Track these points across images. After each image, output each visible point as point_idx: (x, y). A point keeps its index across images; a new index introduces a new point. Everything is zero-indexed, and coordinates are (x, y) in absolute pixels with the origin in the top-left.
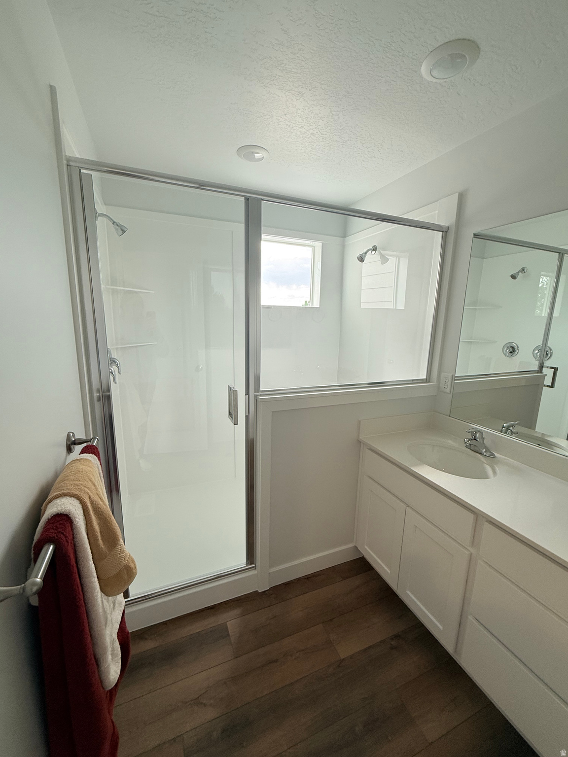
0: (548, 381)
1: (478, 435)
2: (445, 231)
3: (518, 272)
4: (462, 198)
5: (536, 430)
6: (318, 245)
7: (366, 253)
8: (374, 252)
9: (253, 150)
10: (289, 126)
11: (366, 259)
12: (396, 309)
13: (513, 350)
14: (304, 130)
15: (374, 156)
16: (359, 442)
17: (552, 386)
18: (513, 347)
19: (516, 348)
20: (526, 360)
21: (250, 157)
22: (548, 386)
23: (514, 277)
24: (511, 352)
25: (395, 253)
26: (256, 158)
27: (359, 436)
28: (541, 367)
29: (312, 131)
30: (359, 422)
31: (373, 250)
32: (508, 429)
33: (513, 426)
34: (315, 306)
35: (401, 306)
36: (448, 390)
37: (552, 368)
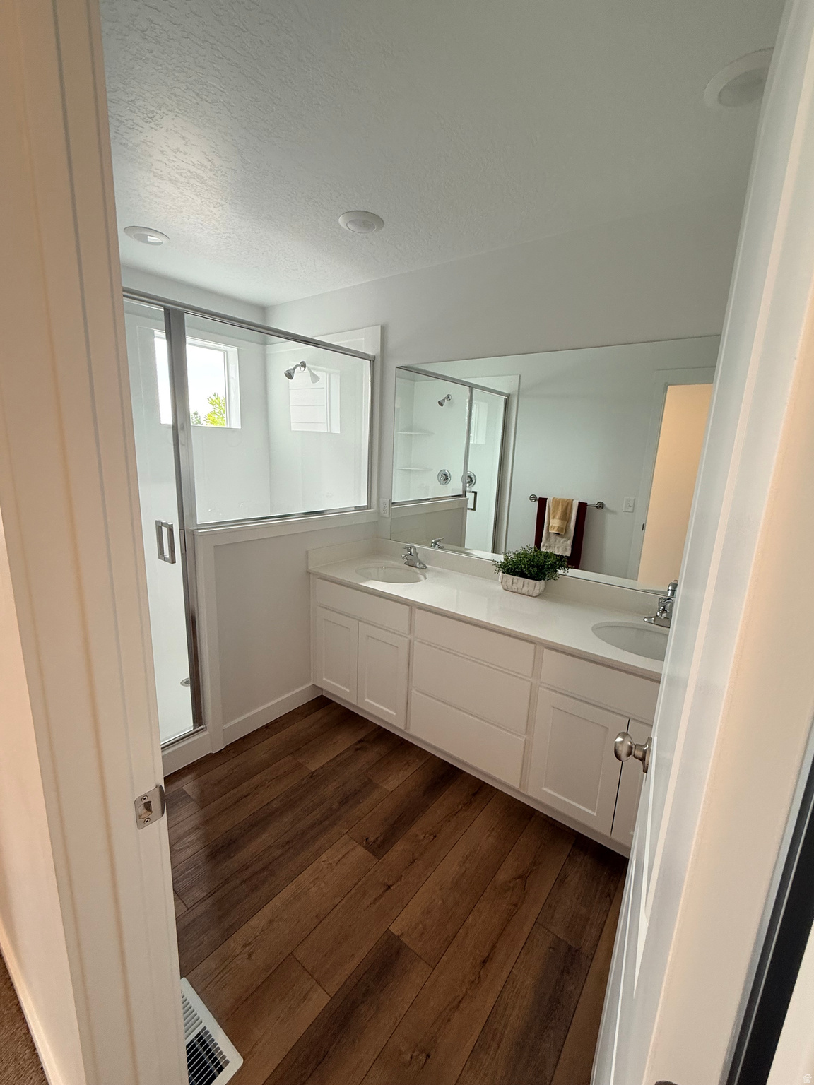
0: (470, 505)
1: (412, 550)
2: (372, 360)
3: (444, 400)
4: (384, 330)
5: (466, 547)
6: (233, 351)
7: (294, 369)
8: (303, 369)
9: (145, 233)
10: (202, 224)
11: (295, 376)
12: (330, 433)
13: (446, 478)
14: (219, 231)
15: (297, 270)
16: (309, 573)
17: (474, 509)
18: (445, 475)
19: (448, 475)
20: (456, 486)
21: (143, 239)
22: (472, 509)
23: (441, 404)
24: (445, 480)
25: (325, 369)
26: (149, 240)
27: (307, 568)
28: (465, 492)
29: (228, 235)
30: (307, 552)
31: (302, 366)
32: (435, 544)
33: (439, 541)
34: (234, 426)
35: (336, 430)
36: (387, 515)
37: (473, 492)
